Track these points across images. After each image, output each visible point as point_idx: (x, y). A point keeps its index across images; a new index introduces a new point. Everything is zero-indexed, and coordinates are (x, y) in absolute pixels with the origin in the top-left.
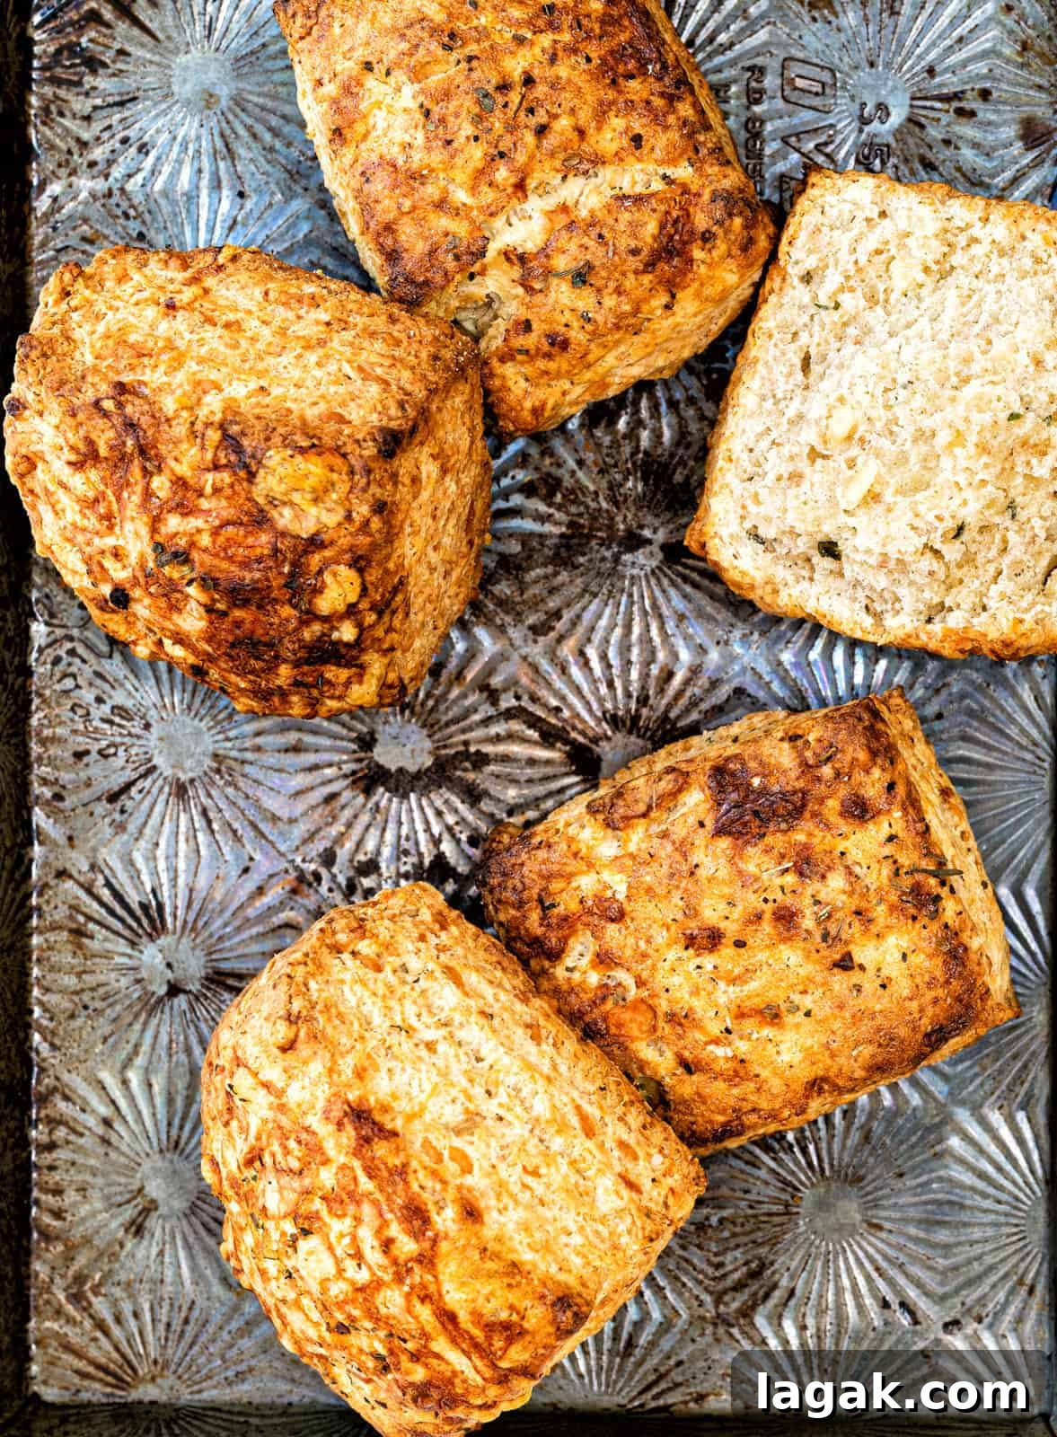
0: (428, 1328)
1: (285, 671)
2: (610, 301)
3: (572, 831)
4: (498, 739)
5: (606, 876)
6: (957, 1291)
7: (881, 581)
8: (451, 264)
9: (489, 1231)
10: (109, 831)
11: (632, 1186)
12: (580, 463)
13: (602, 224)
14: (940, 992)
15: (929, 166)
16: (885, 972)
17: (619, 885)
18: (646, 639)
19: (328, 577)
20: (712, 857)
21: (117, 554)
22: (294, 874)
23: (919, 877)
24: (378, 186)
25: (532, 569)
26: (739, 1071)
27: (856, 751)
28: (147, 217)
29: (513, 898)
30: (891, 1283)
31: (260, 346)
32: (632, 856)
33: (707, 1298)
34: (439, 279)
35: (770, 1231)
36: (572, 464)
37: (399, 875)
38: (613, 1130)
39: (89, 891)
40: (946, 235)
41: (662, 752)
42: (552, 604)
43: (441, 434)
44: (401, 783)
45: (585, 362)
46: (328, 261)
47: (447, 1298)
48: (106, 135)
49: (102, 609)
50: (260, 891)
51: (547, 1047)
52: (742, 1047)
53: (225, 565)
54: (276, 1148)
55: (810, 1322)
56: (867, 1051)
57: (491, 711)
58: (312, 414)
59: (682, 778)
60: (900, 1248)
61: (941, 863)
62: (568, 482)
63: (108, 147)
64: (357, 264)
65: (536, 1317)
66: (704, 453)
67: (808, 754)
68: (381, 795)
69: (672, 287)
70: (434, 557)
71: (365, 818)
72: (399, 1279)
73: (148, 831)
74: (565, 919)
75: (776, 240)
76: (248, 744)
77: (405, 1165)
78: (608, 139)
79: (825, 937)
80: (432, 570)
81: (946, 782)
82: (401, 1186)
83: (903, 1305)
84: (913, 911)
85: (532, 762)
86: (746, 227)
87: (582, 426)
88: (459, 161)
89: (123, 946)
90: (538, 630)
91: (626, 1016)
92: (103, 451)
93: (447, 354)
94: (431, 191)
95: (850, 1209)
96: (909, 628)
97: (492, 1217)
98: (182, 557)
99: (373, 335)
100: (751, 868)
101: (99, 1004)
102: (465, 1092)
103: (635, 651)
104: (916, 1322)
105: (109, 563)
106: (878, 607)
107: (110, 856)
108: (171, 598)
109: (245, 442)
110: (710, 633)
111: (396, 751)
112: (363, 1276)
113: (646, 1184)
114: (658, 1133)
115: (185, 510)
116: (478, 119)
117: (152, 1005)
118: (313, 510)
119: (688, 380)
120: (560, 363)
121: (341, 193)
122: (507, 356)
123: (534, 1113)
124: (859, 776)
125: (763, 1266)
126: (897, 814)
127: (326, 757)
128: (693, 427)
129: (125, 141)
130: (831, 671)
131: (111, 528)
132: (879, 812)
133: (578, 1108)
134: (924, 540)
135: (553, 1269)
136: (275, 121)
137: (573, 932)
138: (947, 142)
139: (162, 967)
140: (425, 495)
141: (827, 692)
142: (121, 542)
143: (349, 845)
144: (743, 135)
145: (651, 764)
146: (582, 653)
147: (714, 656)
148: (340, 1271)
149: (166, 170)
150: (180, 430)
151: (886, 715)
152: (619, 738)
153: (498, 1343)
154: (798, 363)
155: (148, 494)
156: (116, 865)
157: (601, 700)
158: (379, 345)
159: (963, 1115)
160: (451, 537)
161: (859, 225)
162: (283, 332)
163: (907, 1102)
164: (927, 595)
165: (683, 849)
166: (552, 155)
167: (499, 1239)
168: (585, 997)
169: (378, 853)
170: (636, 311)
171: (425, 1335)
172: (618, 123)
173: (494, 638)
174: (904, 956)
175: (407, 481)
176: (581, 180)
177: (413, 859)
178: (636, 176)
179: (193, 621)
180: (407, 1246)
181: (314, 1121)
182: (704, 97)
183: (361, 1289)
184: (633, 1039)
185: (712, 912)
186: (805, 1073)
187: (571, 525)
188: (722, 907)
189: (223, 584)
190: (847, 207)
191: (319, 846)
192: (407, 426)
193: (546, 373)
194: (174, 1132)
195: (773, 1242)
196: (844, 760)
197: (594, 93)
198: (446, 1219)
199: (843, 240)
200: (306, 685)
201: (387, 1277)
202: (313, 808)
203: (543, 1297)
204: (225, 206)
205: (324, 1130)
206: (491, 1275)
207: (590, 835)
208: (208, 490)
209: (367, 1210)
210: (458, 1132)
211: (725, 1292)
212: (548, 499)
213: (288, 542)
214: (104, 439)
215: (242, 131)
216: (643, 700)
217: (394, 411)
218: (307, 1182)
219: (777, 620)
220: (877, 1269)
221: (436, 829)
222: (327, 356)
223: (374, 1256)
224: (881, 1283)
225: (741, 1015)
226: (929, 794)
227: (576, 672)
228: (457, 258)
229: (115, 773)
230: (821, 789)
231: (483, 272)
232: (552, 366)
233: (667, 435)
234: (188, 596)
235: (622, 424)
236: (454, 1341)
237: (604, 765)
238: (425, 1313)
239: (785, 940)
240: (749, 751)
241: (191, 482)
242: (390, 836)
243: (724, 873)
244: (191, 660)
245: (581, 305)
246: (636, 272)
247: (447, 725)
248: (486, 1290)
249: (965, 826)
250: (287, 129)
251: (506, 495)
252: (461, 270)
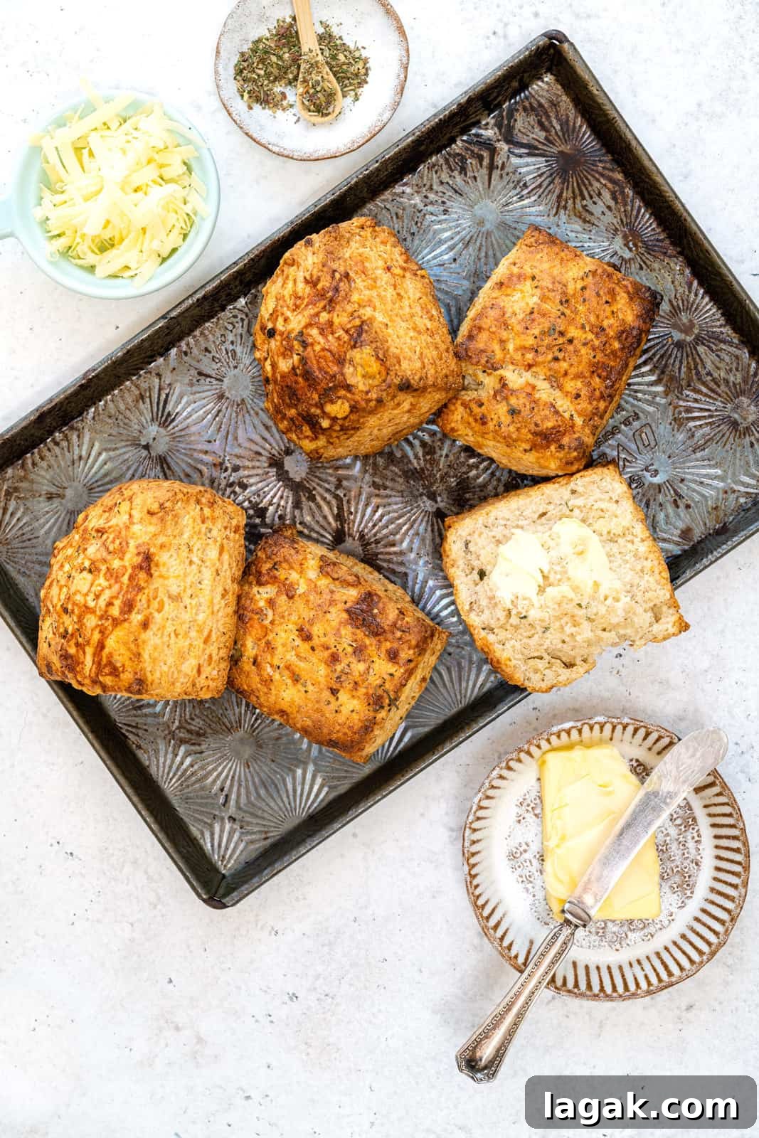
0: (92, 642)
1: (293, 412)
2: (512, 429)
3: (309, 556)
4: (324, 499)
5: (302, 581)
6: (245, 812)
7: (484, 602)
8: (483, 361)
9: (144, 636)
10: (187, 381)
11: (199, 672)
12: (447, 456)
13: (538, 406)
14: (350, 733)
15: (647, 505)
16: (342, 708)
17: (302, 588)
18: (400, 527)
19: (340, 402)
20: (337, 615)
21: (286, 320)
22: (221, 460)
23: (385, 695)
24: (493, 314)
25: (395, 466)
26: (268, 682)
27: (414, 639)
28: (421, 232)
29: (269, 553)
30: (232, 785)
31: (401, 312)
32: (316, 586)
33: (177, 723)
34: (474, 361)
35: (218, 728)
36: (444, 453)
37: (249, 499)
38: (213, 649)
39: (160, 390)
40: (626, 531)
41: (363, 565)
42: (388, 483)
43: (421, 400)
44: (283, 475)
45: (483, 435)
46: (453, 310)
47: (108, 640)
48: (440, 194)
49: (261, 329)
50: (206, 452)
51: (223, 602)
52: (277, 677)
53: (314, 362)
54: (111, 537)
55: (196, 767)
56: (309, 723)
57: (333, 489)
58: (393, 350)
59: (358, 582)
60: (247, 780)
61: (396, 699)
62: (436, 456)
63: (437, 198)
64: (460, 322)
65: (127, 677)
66: (484, 499)
67: (400, 622)
68: (273, 471)
69: (534, 447)
70: (375, 432)
71: (260, 471)
72: (101, 618)
73: (198, 395)
74: (276, 577)
75: (578, 471)
76: (256, 409)
77: (143, 588)
78: (571, 385)
79: (338, 678)
80: (370, 435)
81: (428, 676)
82: (134, 593)
83: (227, 796)
84: (371, 702)
85: (325, 517)
86: (575, 458)
87: (461, 447)
88: (523, 337)
89: (149, 417)
90: (375, 485)
91: (256, 625)
92: (319, 287)
93: (451, 379)
94: (504, 335)
95: (247, 752)
96: (476, 624)
97: (149, 633)
98: (305, 344)
99: (437, 348)
100: (343, 632)
101: (121, 424)
102: (185, 587)
103: (393, 526)
104: (224, 805)
105: (280, 320)
106: (475, 607)
107: (178, 389)
108: (287, 351)
109: (364, 335)
110: (419, 549)
111: (293, 465)
112: (91, 604)
113: (203, 676)
114: (224, 665)
115: (322, 332)
116: (543, 333)
117: (135, 443)
118: (359, 378)
119: (506, 474)
120: (477, 427)
121: (481, 300)
122: (465, 405)
123: (197, 618)
124: (405, 646)
125: (203, 735)
126: (402, 671)
127: (272, 440)
128: (490, 488)
129: (443, 203)
130: (438, 602)
131: (294, 310)
132: (398, 663)
133: (211, 631)
134: (511, 607)
135: (149, 669)
136: (490, 253)
137: (273, 584)
138: (661, 505)
139: (152, 437)
140: (396, 412)
141: (429, 607)
142: (292, 318)
143: (246, 473)
144: (609, 429)
145: (356, 564)
146: (378, 507)
147: (412, 556)
148: (87, 595)
149: (444, 226)
150: (349, 308)
151: (435, 639)
152: (357, 543)
153: (107, 670)
154: (541, 511)
155: (317, 315)
156: (177, 391)
157: (366, 526)
158: (435, 353)
159: (311, 768)
160: (387, 432)
161: (606, 496)
162: (412, 316)
163: (302, 743)
164: (492, 622)
165: (332, 602)
166: (550, 370)
167: (144, 642)
168: (253, 606)
169: (251, 486)
170: (515, 441)
171: (88, 643)
172: (579, 384)
173: (360, 471)
174: (353, 711)
175: (396, 401)
176: (548, 386)
177: (258, 500)
178: (564, 405)
179: (284, 365)
180: (115, 611)
181: (132, 543)
182: (614, 405)
183: (87, 607)
184: (250, 634)
185: (316, 630)
186: (285, 706)
187: (422, 469)
188: (321, 633)
189: (307, 367)
190: (610, 487)
191: (238, 462)
192: (415, 387)
193: (469, 423)
194: (95, 485)
195: (215, 732)
196: (407, 637)
197: (583, 368)
198: (136, 618)
199: (597, 494)
200: (294, 423)
201: (98, 613)
202: (250, 450)
203: (136, 673)
204: (446, 257)
205: (132, 549)
206: (129, 649)
207: (312, 565)
208: (337, 335)
209: (116, 587)
210: (170, 597)
211: (184, 728)
212: (425, 454)
213: (341, 378)
214: (325, 283)
215: (478, 244)
216: (377, 542)
217: (417, 378)
218: (109, 557)
219: (442, 570)
220: (233, 777)
221: (275, 500)
222: (416, 339)
223: (102, 603)
224: (228, 782)
225: (288, 667)
226: (419, 674)
227: (369, 510)
228: (487, 362)
229: (209, 367)
230: (390, 636)
231: (489, 374)
232: (473, 424)
233: (481, 480)
234: (292, 357)
235: (472, 461)
236: (94, 655)
237: (343, 545)
238: (96, 636)
239: (326, 663)
240: (385, 600)
241: (334, 327)
242: (260, 485)
243: (334, 624)
244: (270, 375)
245: (503, 419)
246: (530, 431)
247: (316, 477)
248: (122, 651)
249: (417, 695)
250: (491, 260)
251: (415, 437)
252: (484, 366)
